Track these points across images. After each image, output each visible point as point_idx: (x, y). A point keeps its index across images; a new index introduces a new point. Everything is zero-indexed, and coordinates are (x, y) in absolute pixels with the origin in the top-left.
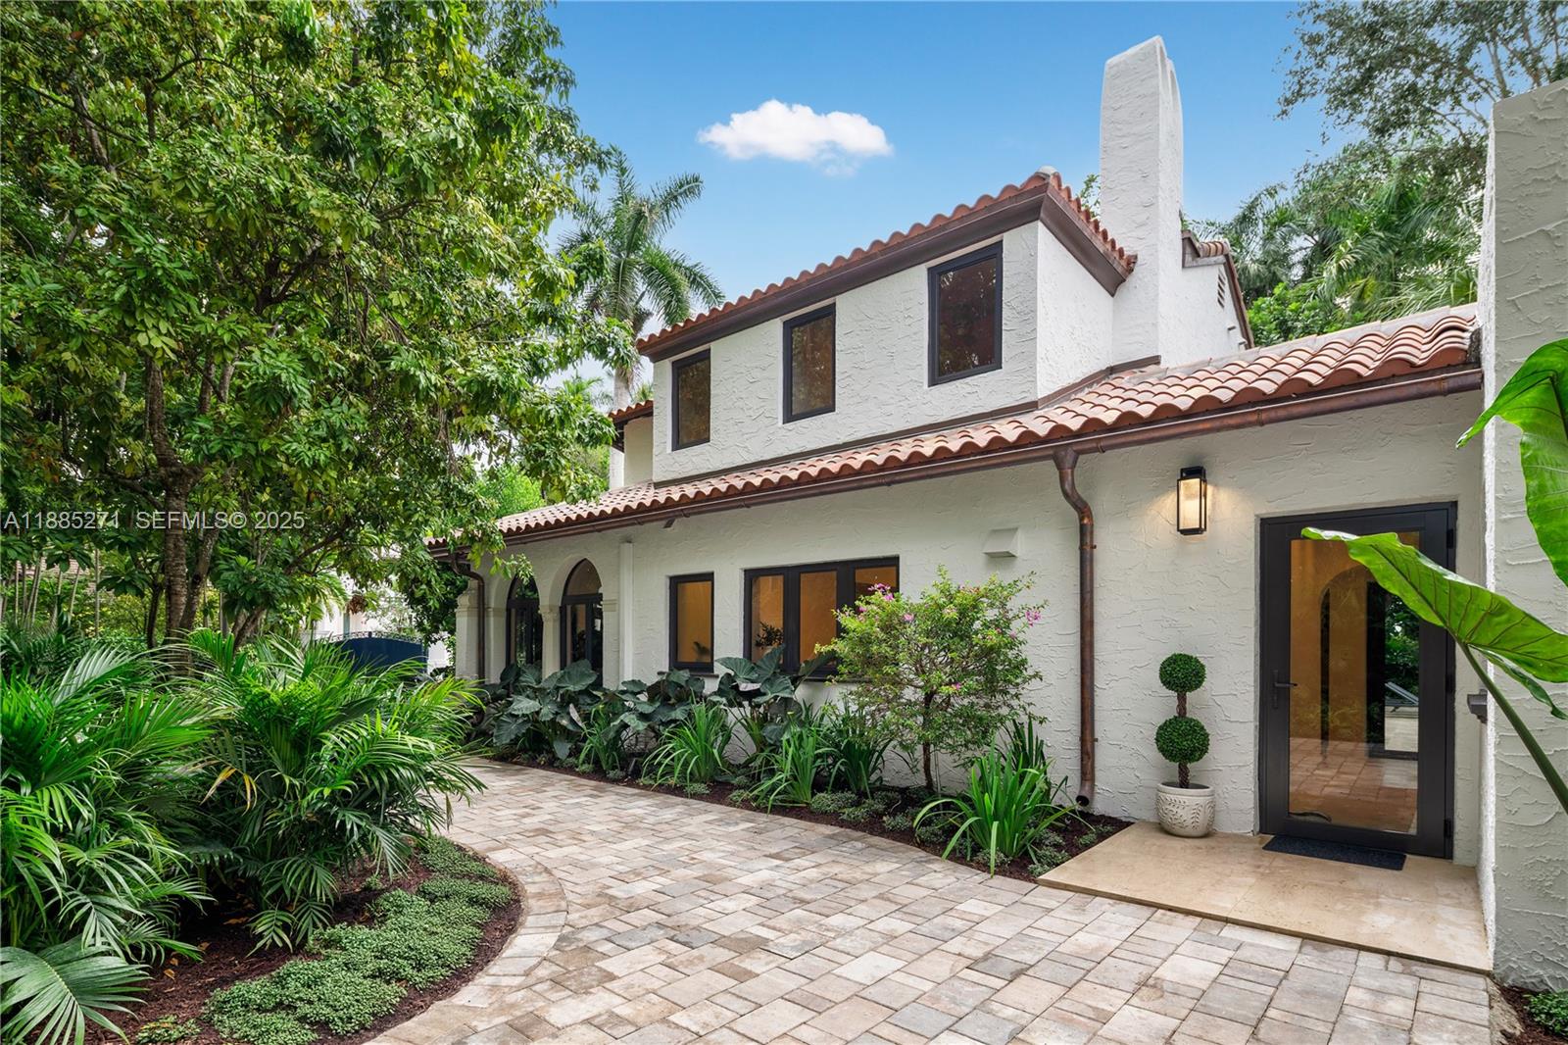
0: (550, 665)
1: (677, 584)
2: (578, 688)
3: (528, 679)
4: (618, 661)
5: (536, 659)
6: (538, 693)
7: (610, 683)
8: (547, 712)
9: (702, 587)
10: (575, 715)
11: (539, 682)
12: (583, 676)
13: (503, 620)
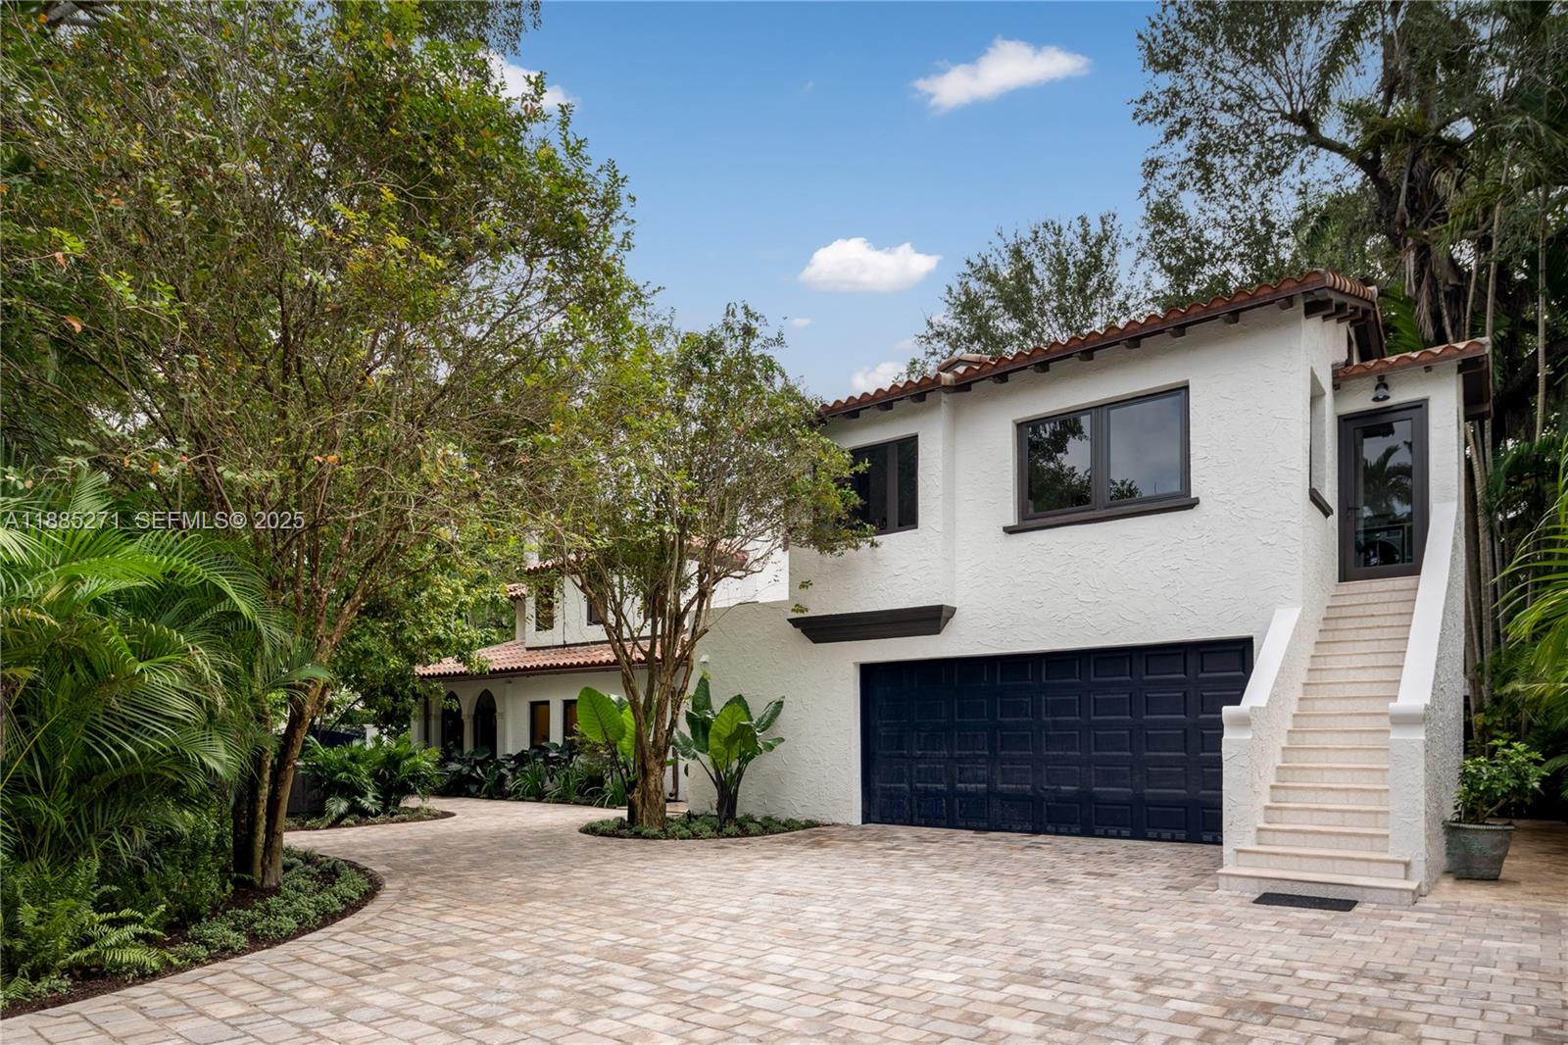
0: (468, 746)
1: (534, 705)
2: (482, 758)
3: (456, 754)
4: (504, 745)
5: (460, 745)
6: (461, 761)
7: (499, 756)
8: (465, 770)
9: (544, 707)
10: (479, 771)
11: (462, 755)
12: (484, 753)
13: (440, 722)
